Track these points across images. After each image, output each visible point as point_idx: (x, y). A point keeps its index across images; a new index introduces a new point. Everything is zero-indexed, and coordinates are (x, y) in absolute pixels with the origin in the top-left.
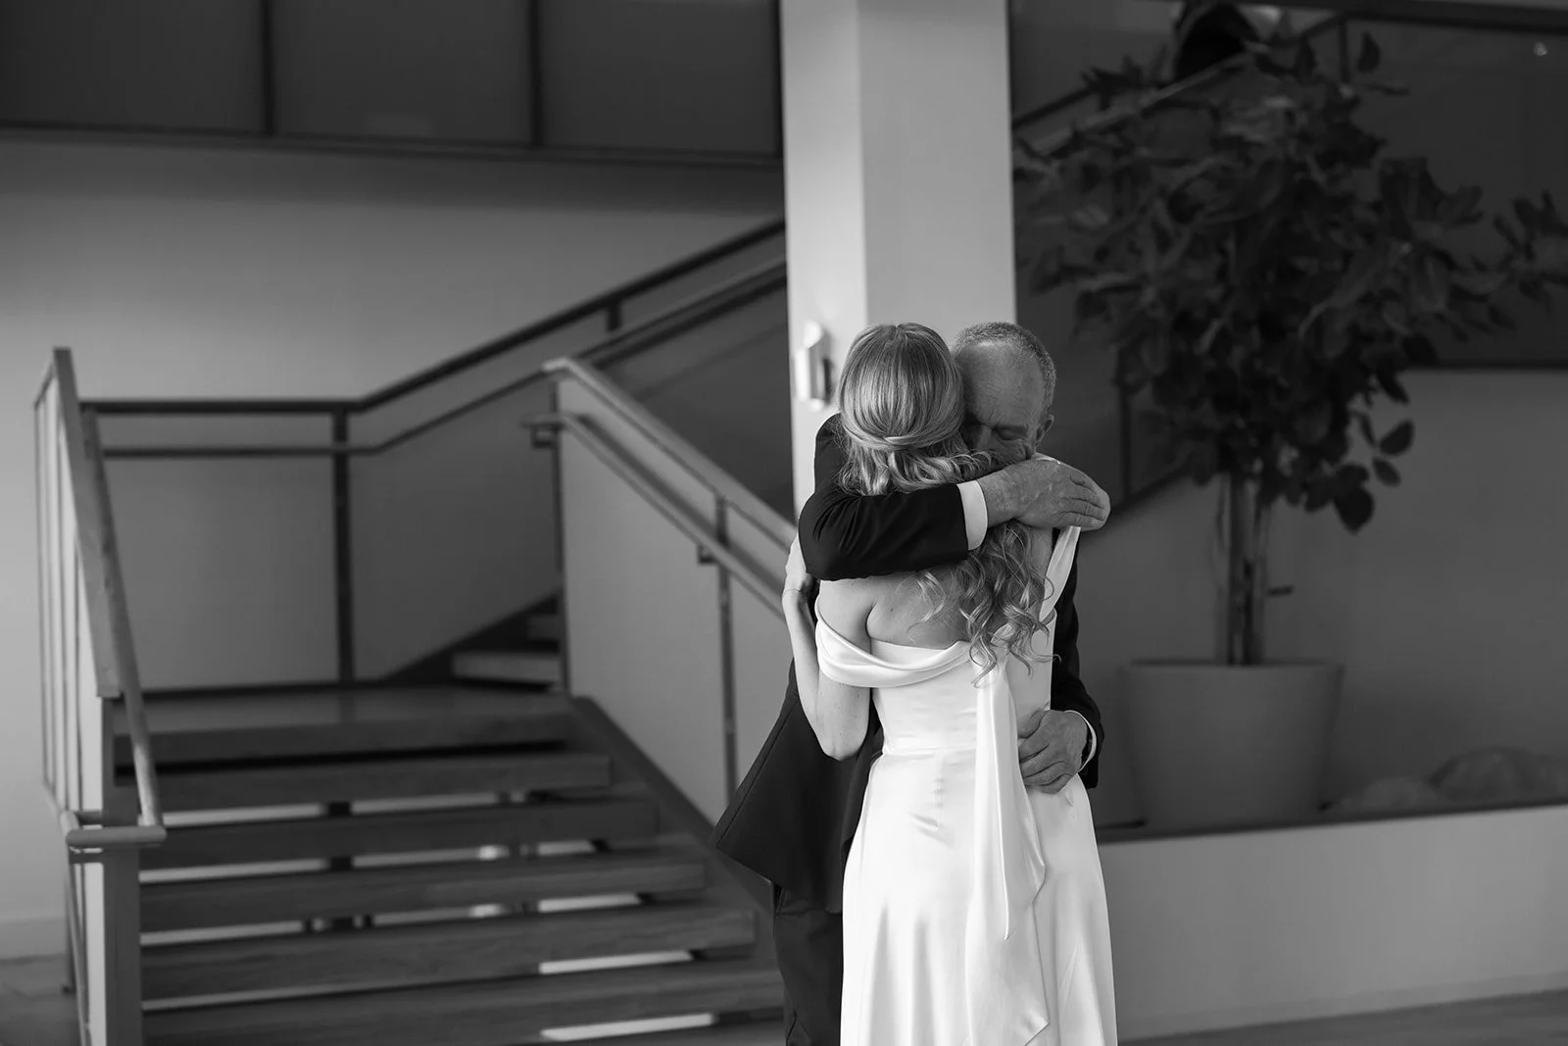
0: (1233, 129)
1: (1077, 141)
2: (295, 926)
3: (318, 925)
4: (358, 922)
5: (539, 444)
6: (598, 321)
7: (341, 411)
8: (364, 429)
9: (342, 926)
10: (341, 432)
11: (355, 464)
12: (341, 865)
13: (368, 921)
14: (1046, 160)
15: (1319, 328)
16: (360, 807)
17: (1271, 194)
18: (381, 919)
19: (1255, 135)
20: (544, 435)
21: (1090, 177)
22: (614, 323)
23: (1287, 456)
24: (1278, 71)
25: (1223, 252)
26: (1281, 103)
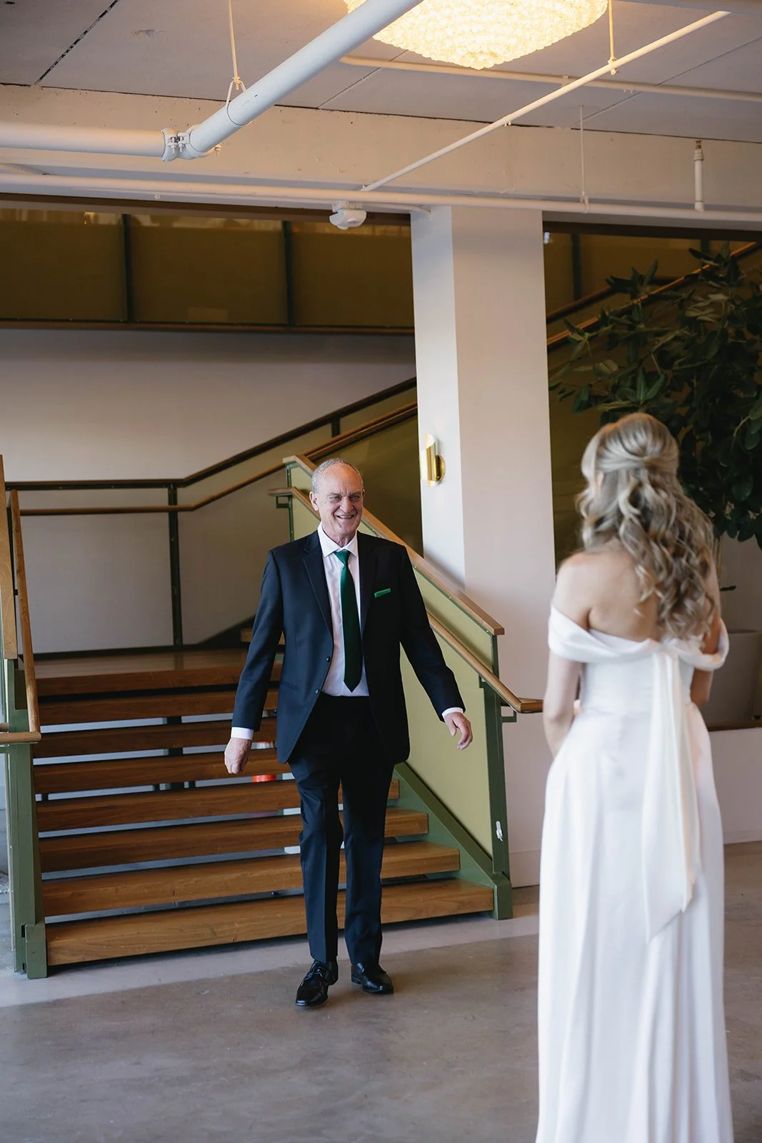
0: (691, 314)
1: (604, 320)
2: (150, 788)
3: (163, 787)
4: (186, 785)
5: (280, 506)
6: (328, 428)
7: (173, 486)
8: (187, 496)
9: (176, 788)
10: (173, 498)
11: (181, 516)
12: (176, 753)
13: (192, 784)
14: (581, 334)
15: (744, 431)
16: (185, 719)
17: (713, 352)
18: (199, 784)
19: (707, 316)
20: (283, 500)
21: (612, 340)
22: (336, 431)
23: (729, 508)
24: (716, 279)
25: (691, 385)
26: (720, 297)
